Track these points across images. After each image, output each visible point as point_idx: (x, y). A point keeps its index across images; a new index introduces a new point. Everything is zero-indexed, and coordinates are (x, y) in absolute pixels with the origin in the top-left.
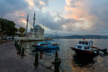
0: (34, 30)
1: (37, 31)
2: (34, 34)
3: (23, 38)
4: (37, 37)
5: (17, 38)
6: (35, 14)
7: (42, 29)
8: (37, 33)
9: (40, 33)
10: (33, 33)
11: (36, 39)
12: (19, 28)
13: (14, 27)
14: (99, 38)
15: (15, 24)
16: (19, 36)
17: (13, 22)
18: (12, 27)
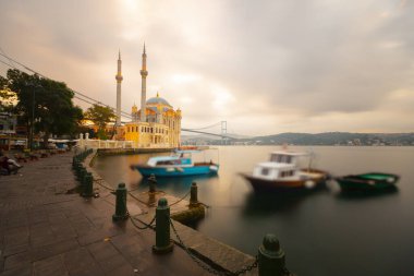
0: (144, 114)
1: (154, 120)
2: (146, 130)
3: (107, 144)
4: (157, 139)
5: (84, 142)
6: (144, 55)
7: (172, 111)
8: (155, 126)
9: (166, 127)
10: (143, 124)
11: (154, 146)
12: (90, 109)
13: (71, 103)
14: (367, 145)
15: (70, 94)
16: (90, 137)
17: (63, 86)
18: (62, 106)
